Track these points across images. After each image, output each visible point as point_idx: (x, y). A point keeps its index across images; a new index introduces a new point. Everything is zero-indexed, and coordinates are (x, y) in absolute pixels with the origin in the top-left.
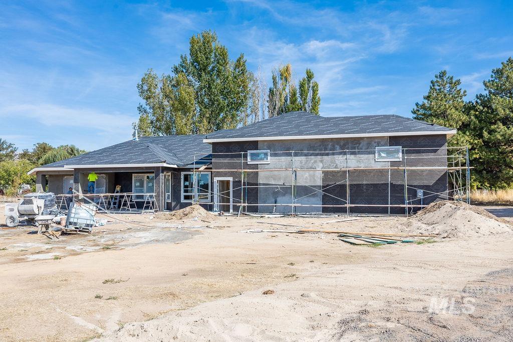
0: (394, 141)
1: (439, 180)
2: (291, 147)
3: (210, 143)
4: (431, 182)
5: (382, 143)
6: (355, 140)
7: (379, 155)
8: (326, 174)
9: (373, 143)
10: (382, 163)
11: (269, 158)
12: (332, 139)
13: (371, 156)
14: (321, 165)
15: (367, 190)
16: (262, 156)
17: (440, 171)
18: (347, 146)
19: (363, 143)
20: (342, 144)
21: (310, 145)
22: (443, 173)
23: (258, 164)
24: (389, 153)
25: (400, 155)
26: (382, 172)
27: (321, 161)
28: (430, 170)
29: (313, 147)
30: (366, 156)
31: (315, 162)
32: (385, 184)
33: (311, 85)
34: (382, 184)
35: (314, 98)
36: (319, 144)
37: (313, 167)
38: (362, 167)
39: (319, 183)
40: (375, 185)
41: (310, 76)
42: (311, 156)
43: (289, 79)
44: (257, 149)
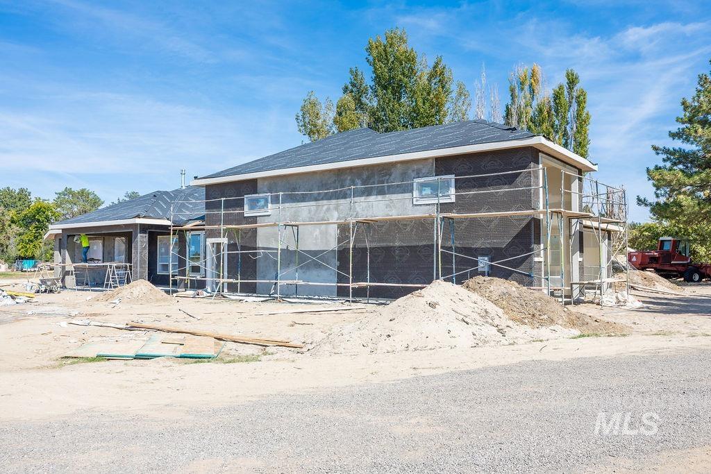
0: (443, 165)
1: (516, 237)
2: (298, 186)
3: (202, 186)
4: (504, 242)
5: (423, 171)
6: (383, 169)
7: (421, 192)
8: (343, 229)
9: (410, 171)
10: (423, 207)
11: (270, 205)
12: (351, 169)
13: (407, 195)
14: (336, 214)
15: (400, 256)
16: (262, 203)
17: (520, 219)
18: (371, 181)
19: (396, 172)
20: (365, 177)
21: (322, 181)
22: (524, 224)
23: (256, 217)
24: (435, 189)
25: (452, 191)
26: (423, 225)
27: (337, 208)
28: (503, 219)
29: (326, 184)
30: (400, 196)
31: (328, 209)
32: (428, 246)
33: (575, 94)
34: (425, 246)
35: (579, 115)
36: (333, 179)
37: (326, 218)
38: (394, 214)
39: (333, 245)
40: (413, 249)
41: (572, 82)
42: (322, 199)
43: (537, 89)
44: (255, 192)
